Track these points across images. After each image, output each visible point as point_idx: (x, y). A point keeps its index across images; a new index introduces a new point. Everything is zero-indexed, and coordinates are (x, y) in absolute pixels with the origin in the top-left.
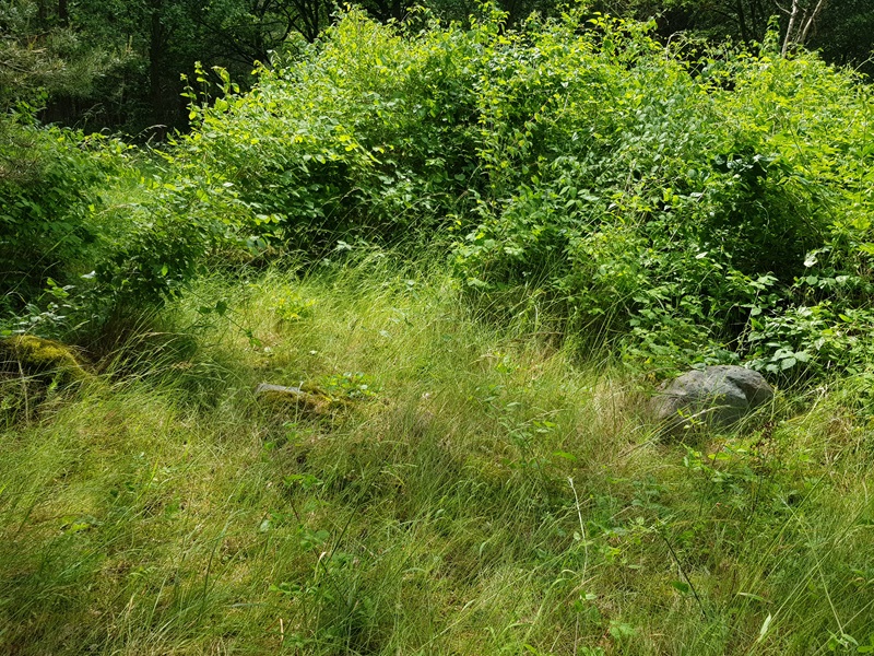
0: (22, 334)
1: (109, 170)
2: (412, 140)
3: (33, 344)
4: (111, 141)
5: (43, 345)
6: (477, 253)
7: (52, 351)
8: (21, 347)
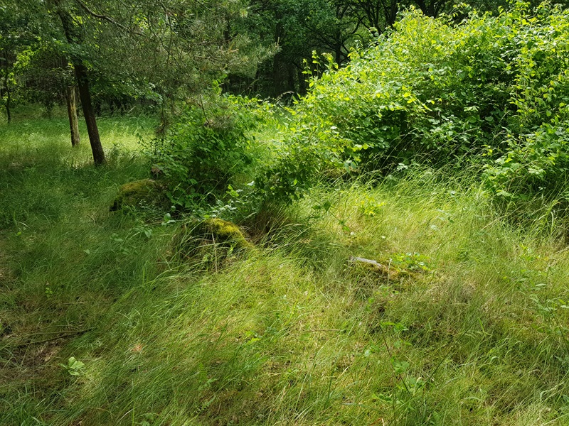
0: (214, 218)
1: (261, 120)
2: (454, 94)
3: (220, 224)
4: (263, 103)
5: (225, 225)
6: (505, 173)
7: (231, 229)
8: (214, 225)
